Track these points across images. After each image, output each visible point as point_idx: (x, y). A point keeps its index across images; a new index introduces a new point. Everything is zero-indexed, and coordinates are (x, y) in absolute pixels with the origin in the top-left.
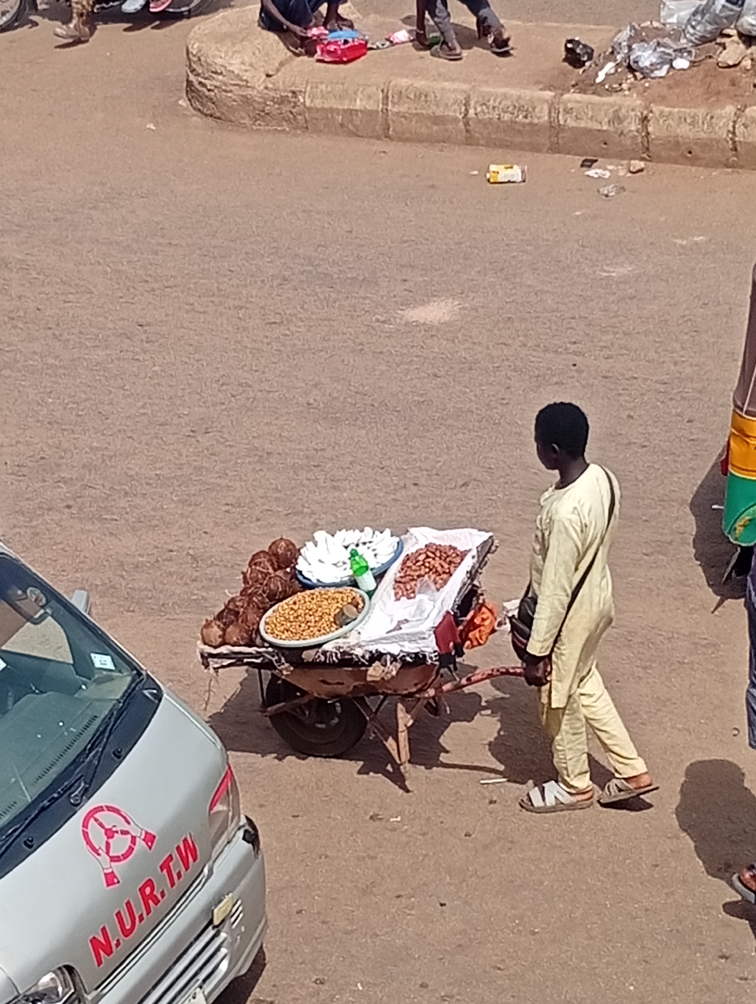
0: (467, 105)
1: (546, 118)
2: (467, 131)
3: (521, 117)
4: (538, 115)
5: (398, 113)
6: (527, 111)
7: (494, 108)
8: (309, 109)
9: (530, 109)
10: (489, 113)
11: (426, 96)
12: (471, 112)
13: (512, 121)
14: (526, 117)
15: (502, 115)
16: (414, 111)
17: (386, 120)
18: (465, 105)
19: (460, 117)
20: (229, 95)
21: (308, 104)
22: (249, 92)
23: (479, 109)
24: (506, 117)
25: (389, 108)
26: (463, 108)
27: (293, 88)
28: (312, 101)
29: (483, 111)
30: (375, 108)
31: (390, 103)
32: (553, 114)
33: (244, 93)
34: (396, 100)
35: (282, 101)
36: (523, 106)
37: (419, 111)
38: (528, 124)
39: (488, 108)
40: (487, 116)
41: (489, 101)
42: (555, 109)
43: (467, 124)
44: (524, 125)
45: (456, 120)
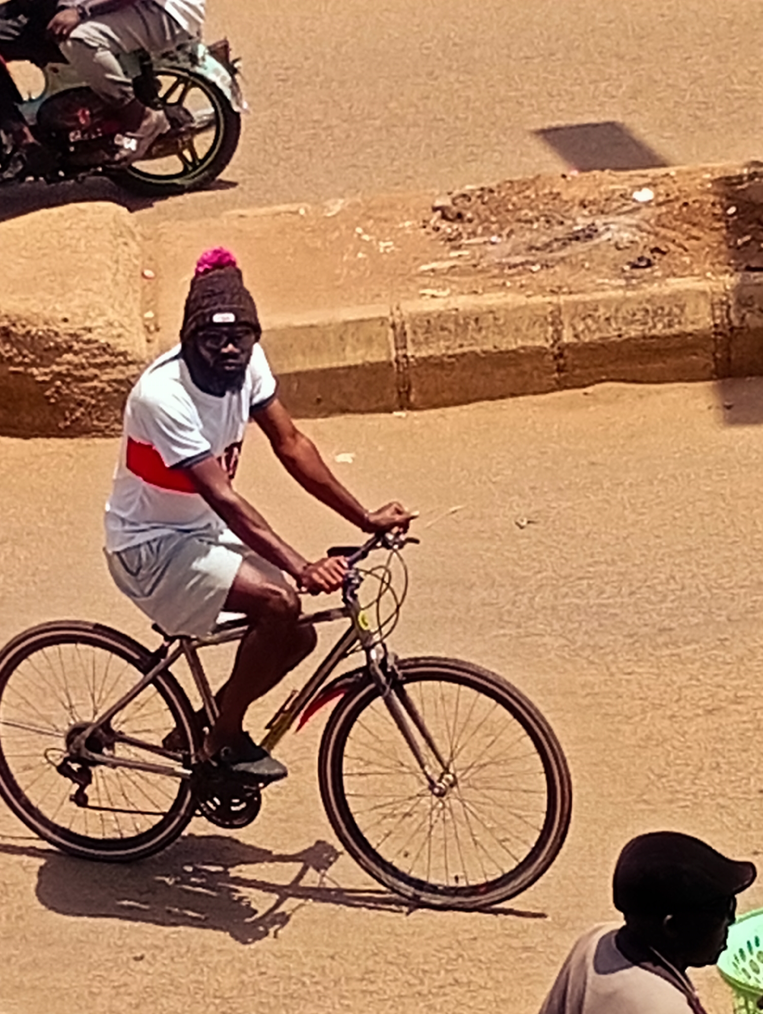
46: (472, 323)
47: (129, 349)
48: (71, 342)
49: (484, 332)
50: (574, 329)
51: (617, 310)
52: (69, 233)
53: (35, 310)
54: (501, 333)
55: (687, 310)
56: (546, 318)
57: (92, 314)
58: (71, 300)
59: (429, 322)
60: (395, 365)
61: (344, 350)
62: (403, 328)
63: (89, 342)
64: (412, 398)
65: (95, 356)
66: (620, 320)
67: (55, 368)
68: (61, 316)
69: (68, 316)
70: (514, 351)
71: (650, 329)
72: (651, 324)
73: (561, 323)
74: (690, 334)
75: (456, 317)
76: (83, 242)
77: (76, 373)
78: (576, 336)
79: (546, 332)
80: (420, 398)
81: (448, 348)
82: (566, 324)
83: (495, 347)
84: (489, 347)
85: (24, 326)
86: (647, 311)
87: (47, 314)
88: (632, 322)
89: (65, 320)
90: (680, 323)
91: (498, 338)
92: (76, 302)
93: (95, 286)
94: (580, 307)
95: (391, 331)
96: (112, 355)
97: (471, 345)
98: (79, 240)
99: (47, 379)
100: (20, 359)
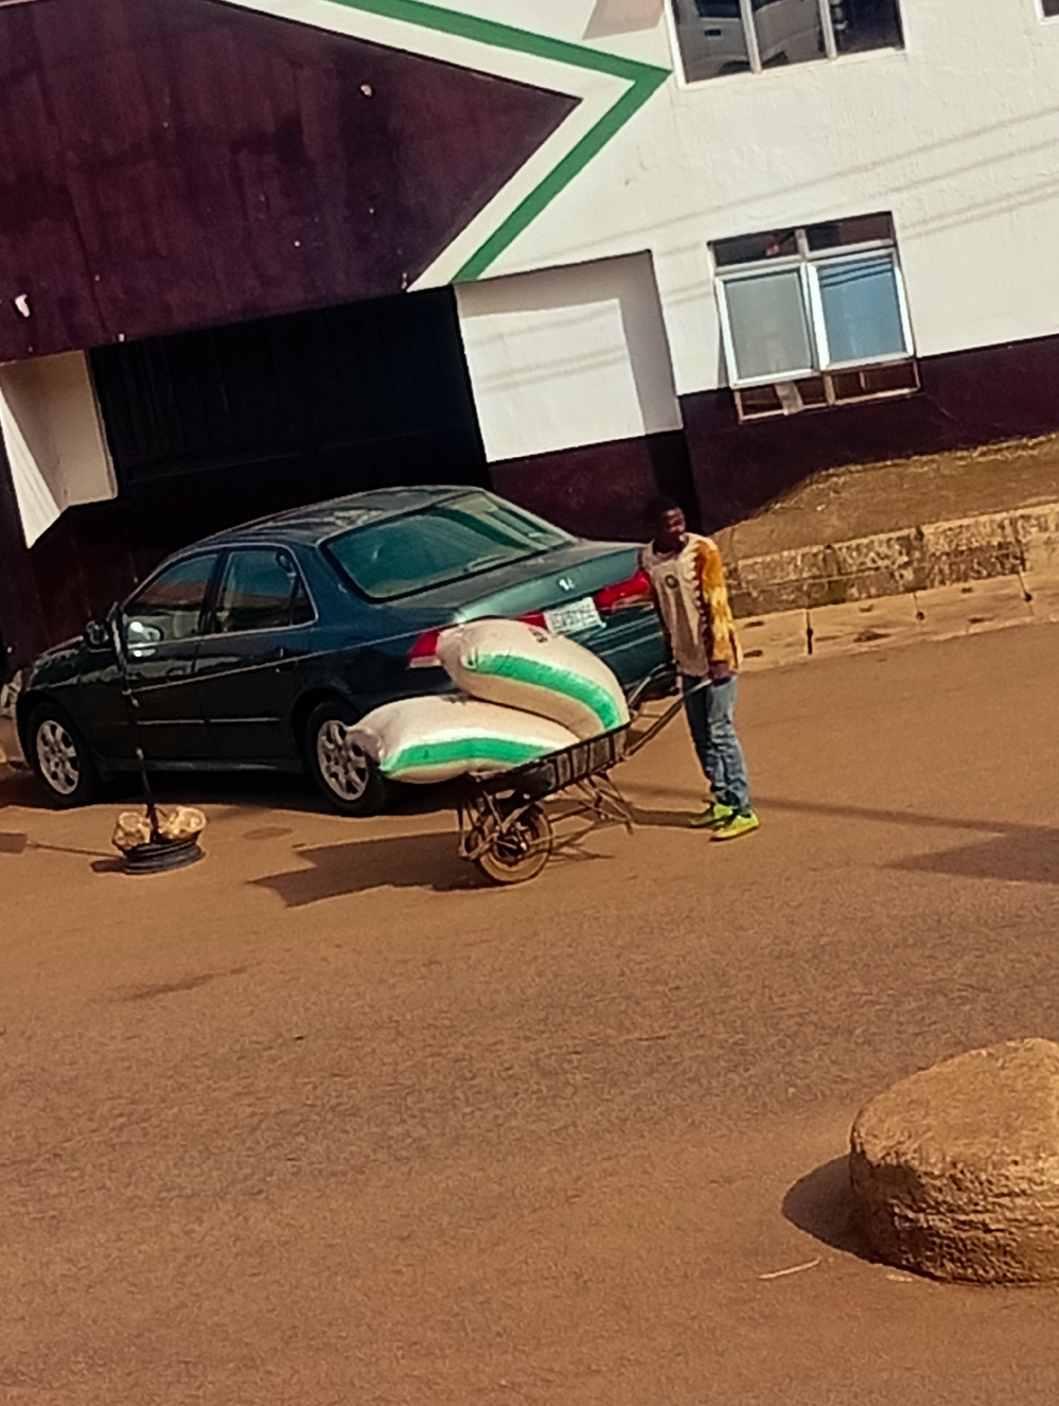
48: (1024, 1186)
52: (1003, 1073)
53: (982, 1155)
57: (1043, 1155)
58: (1019, 1142)
63: (1042, 1183)
65: (1049, 1199)
67: (1008, 1214)
68: (1010, 1159)
69: (1018, 1158)
76: (1020, 1081)
77: (1031, 1218)
85: (972, 1173)
87: (995, 1158)
89: (1016, 1163)
92: (1024, 1143)
93: (1041, 1126)
98: (1015, 1078)
99: (1001, 1226)
100: (972, 1207)
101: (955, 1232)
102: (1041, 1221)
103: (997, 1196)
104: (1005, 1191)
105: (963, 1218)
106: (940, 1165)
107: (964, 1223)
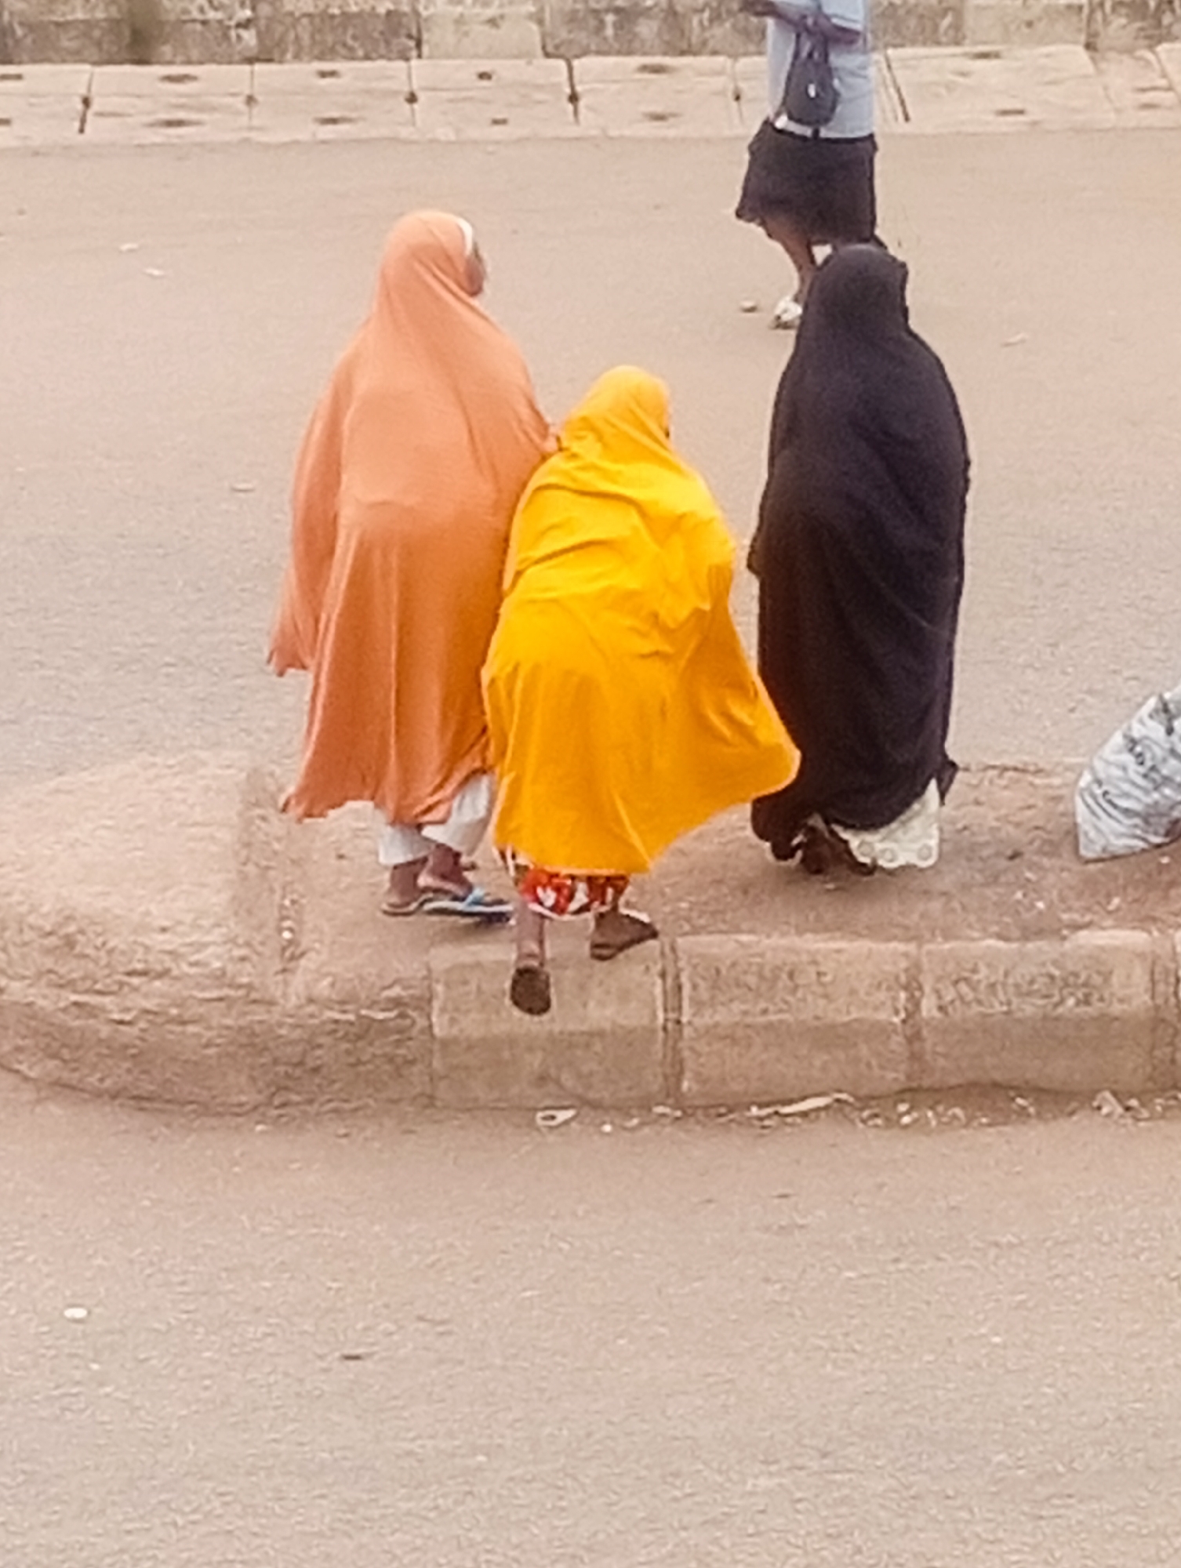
0: (913, 987)
1: (1147, 998)
2: (915, 1057)
3: (1071, 1002)
4: (1121, 993)
5: (710, 1032)
6: (1085, 985)
7: (992, 986)
8: (445, 1044)
9: (1097, 980)
10: (979, 1002)
11: (791, 975)
12: (928, 1007)
13: (1045, 1018)
14: (1086, 1001)
15: (1015, 1001)
16: (762, 1020)
17: (676, 1050)
18: (906, 988)
19: (896, 1020)
20: (191, 1029)
21: (437, 1031)
22: (260, 1014)
23: (949, 995)
24: (1029, 1008)
25: (684, 1019)
26: (903, 995)
27: (396, 991)
28: (453, 1021)
29: (961, 998)
30: (645, 1021)
31: (686, 1003)
32: (1161, 987)
33: (242, 1022)
34: (705, 995)
35: (365, 1030)
36: (1076, 975)
37: (773, 1018)
38: (1094, 1019)
39: (974, 989)
40: (976, 1009)
41: (975, 971)
42: (1167, 971)
43: (914, 1038)
44: (1079, 1024)
45: (883, 1031)
46: (784, 976)
47: (257, 982)
48: (168, 962)
49: (799, 994)
50: (940, 997)
51: (1006, 974)
53: (118, 911)
54: (826, 996)
55: (1115, 980)
56: (897, 978)
57: (204, 923)
58: (173, 900)
59: (718, 971)
60: (661, 1034)
61: (585, 1005)
62: (677, 977)
63: (196, 964)
64: (685, 1085)
65: (204, 989)
66: (1011, 990)
67: (140, 1002)
68: (157, 923)
69: (168, 923)
70: (846, 1025)
71: (1056, 1005)
72: (1056, 999)
73: (920, 988)
74: (1116, 1019)
75: (761, 966)
76: (198, 810)
77: (173, 1012)
78: (941, 1008)
79: (895, 999)
80: (695, 1087)
81: (745, 1013)
82: (927, 989)
83: (817, 1018)
84: (806, 1016)
85: (98, 934)
86: (1052, 977)
87: (136, 918)
88: (1029, 994)
89: (164, 930)
90: (1101, 999)
91: (822, 1002)
92: (182, 903)
94: (951, 967)
95: (659, 982)
96: (230, 986)
97: (781, 1011)
98: (193, 806)
99: (127, 1017)
100: (88, 984)
101: (61, 1015)
102: (186, 1016)
103: (130, 974)
104: (139, 966)
105: (74, 998)
106: (53, 919)
107: (76, 1004)
